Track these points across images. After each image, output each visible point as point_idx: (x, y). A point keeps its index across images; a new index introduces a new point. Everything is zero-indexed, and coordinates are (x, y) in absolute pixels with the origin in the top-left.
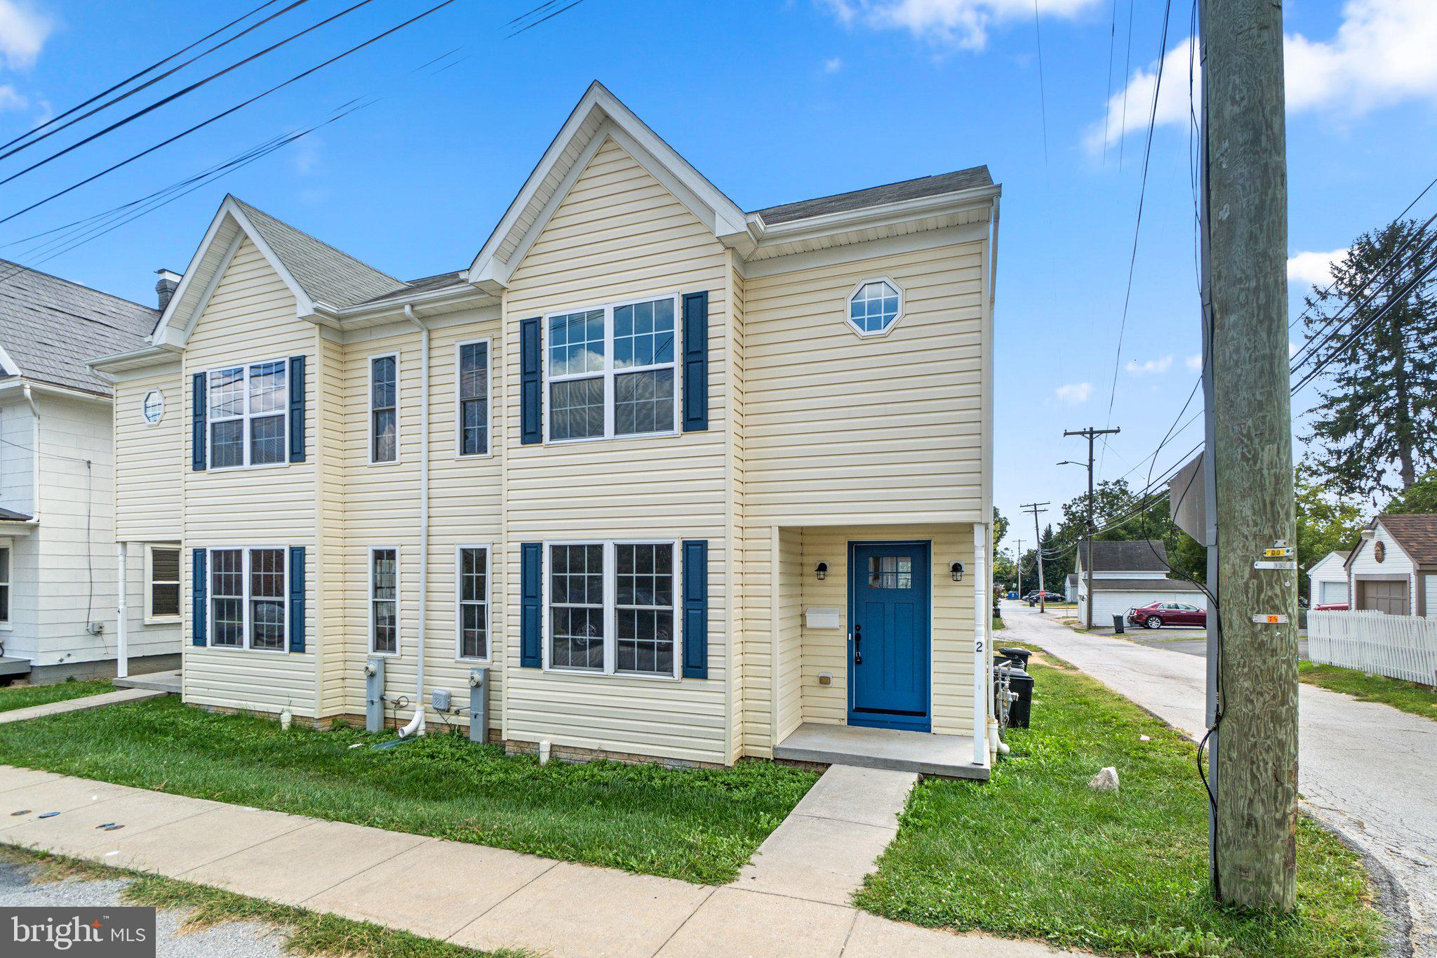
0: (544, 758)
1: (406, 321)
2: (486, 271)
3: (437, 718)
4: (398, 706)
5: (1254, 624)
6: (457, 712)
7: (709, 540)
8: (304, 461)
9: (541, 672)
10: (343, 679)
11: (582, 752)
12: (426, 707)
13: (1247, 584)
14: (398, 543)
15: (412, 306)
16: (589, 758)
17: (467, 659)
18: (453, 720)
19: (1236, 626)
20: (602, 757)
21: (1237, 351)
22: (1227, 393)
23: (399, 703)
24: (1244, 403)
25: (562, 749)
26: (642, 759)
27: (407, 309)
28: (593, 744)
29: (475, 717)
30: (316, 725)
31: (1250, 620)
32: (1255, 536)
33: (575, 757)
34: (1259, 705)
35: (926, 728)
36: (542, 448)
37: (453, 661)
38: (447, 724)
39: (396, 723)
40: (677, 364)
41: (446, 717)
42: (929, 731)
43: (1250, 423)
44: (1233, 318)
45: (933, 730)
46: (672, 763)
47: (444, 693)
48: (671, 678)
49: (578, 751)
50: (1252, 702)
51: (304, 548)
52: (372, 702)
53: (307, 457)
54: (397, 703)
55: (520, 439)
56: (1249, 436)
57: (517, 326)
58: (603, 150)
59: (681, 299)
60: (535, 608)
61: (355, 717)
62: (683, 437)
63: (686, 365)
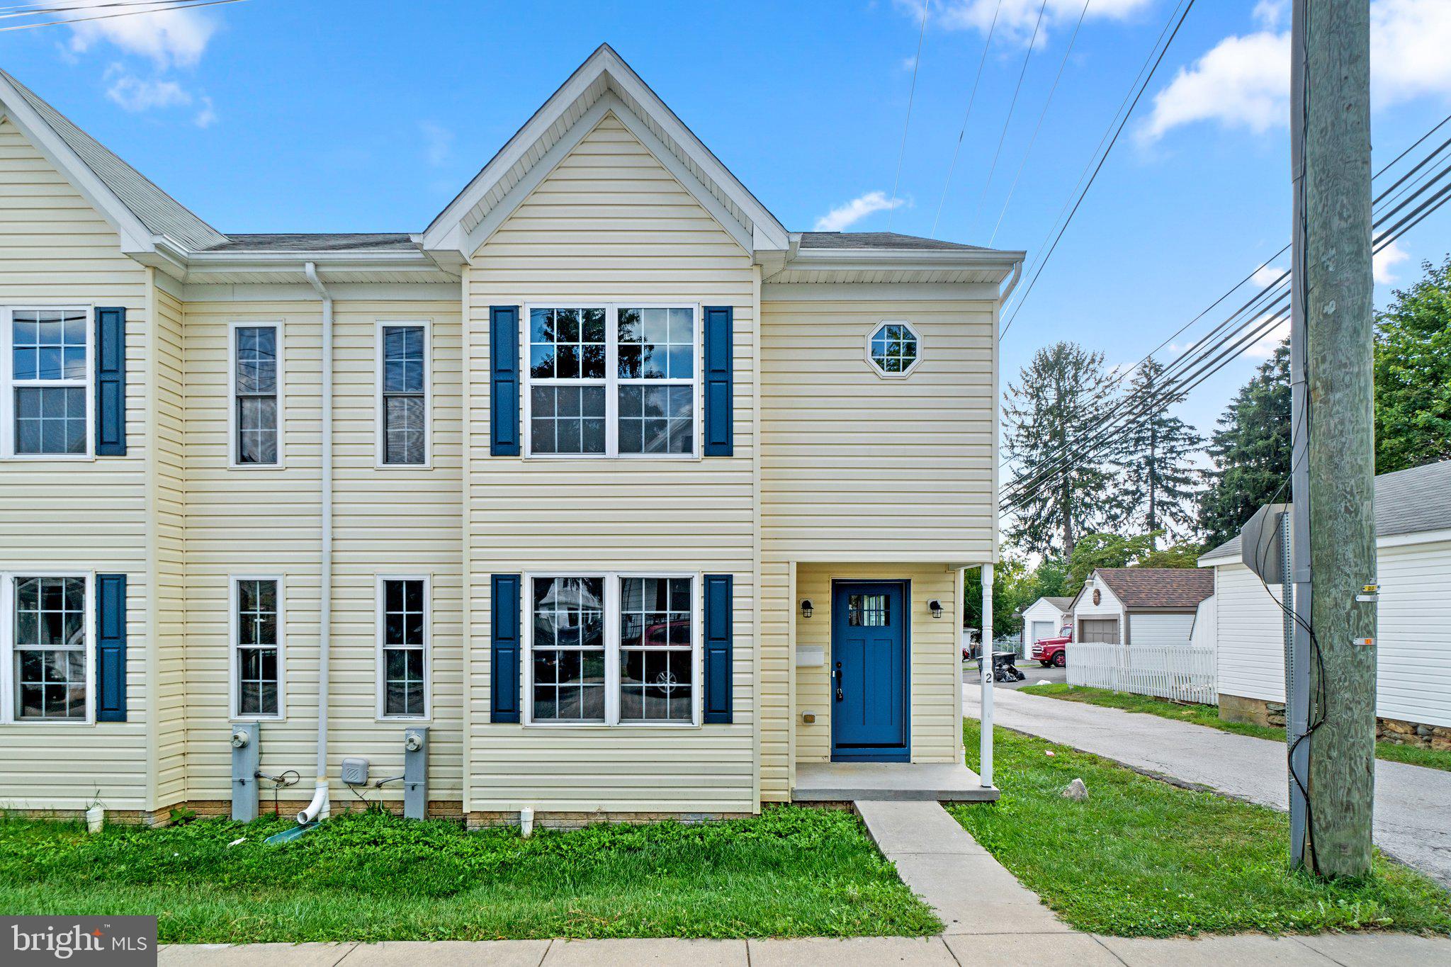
0: (527, 829)
1: (306, 284)
2: (447, 238)
3: (347, 795)
4: (282, 785)
5: (1354, 646)
6: (379, 786)
7: (734, 574)
8: (125, 454)
9: (519, 727)
10: (184, 754)
11: (574, 816)
12: (330, 783)
13: (1348, 614)
14: (281, 571)
15: (316, 266)
16: (584, 823)
17: (394, 718)
18: (371, 795)
19: (1337, 648)
20: (601, 819)
21: (1342, 422)
22: (1331, 457)
23: (283, 780)
24: (1348, 466)
25: (548, 816)
26: (653, 817)
27: (310, 268)
28: (592, 806)
29: (413, 788)
30: (148, 821)
31: (1351, 643)
32: (1356, 574)
33: (566, 823)
34: (1356, 712)
35: (905, 758)
36: (520, 462)
37: (372, 721)
38: (364, 801)
39: (277, 807)
40: (697, 381)
41: (361, 792)
42: (909, 761)
43: (1353, 482)
44: (1338, 395)
45: (914, 759)
46: (690, 817)
47: (361, 762)
48: (690, 725)
49: (570, 817)
50: (1351, 709)
51: (124, 577)
52: (243, 782)
53: (128, 450)
54: (281, 781)
55: (489, 449)
56: (1351, 493)
57: (486, 313)
58: (600, 127)
59: (702, 310)
60: (511, 652)
61: (206, 805)
62: (704, 462)
63: (708, 384)
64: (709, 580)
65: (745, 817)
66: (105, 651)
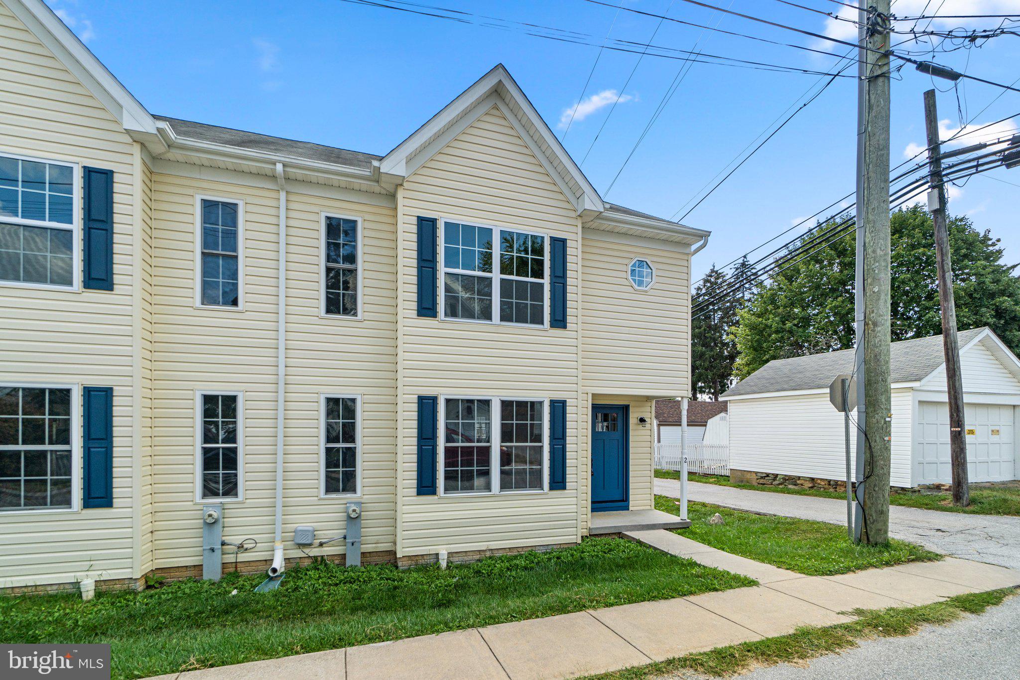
0: (443, 564)
1: (273, 177)
2: (394, 167)
3: (296, 553)
4: (242, 550)
5: (884, 440)
6: (321, 545)
7: (568, 400)
8: (112, 290)
10: (152, 532)
11: (471, 554)
12: (284, 545)
13: (882, 426)
14: (242, 389)
15: (284, 166)
16: (477, 557)
17: (334, 496)
18: (315, 552)
19: (878, 441)
20: (488, 554)
21: (880, 341)
22: (876, 356)
23: (243, 547)
24: (883, 361)
25: (454, 555)
26: (520, 550)
27: (279, 167)
28: (482, 546)
29: (353, 544)
30: (133, 586)
31: (884, 439)
32: (886, 409)
33: (466, 558)
35: (627, 508)
36: (437, 322)
37: (316, 498)
38: (309, 557)
39: (236, 567)
40: (546, 282)
41: (307, 550)
42: (628, 509)
43: (884, 368)
44: (879, 329)
45: (631, 508)
46: (542, 548)
47: (311, 529)
48: (542, 491)
49: (468, 554)
50: (883, 469)
51: (111, 389)
52: (213, 550)
54: (241, 547)
55: (416, 312)
56: (884, 373)
57: (414, 221)
58: (489, 113)
59: (549, 238)
60: (431, 447)
61: (172, 570)
62: (550, 331)
63: (552, 284)
64: (553, 403)
65: (572, 545)
66: (92, 450)
